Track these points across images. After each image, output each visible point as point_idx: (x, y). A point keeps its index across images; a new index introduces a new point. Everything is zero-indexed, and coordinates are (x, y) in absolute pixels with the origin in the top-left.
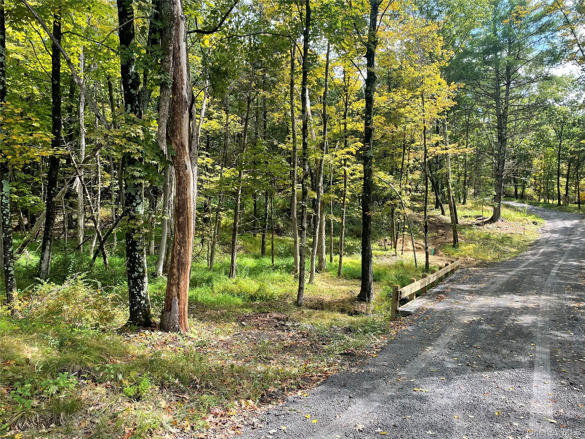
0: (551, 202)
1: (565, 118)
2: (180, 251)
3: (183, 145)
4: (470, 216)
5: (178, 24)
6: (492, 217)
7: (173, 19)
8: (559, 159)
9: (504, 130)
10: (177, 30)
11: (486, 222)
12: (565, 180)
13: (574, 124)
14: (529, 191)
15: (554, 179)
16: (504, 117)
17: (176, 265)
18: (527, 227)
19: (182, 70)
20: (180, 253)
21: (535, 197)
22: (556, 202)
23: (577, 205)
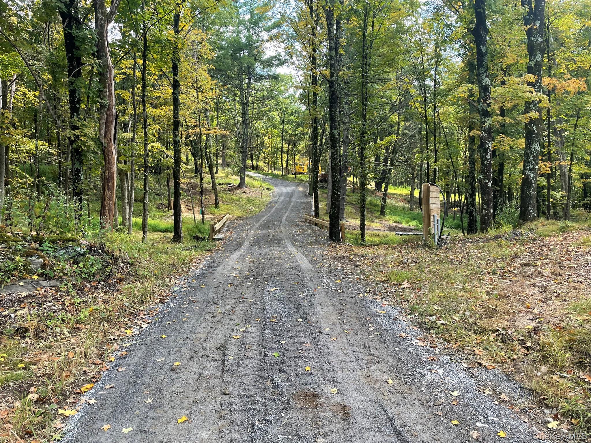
0: (276, 172)
1: (286, 108)
2: (109, 202)
3: (111, 140)
4: (223, 184)
5: (111, 71)
6: (239, 185)
7: (108, 67)
8: (282, 140)
9: (247, 115)
10: (110, 74)
11: (235, 189)
12: (286, 156)
13: (292, 114)
14: (261, 164)
15: (279, 155)
16: (246, 105)
17: (107, 211)
18: (263, 192)
19: (112, 97)
20: (109, 204)
21: (266, 169)
22: (280, 173)
23: (294, 176)
